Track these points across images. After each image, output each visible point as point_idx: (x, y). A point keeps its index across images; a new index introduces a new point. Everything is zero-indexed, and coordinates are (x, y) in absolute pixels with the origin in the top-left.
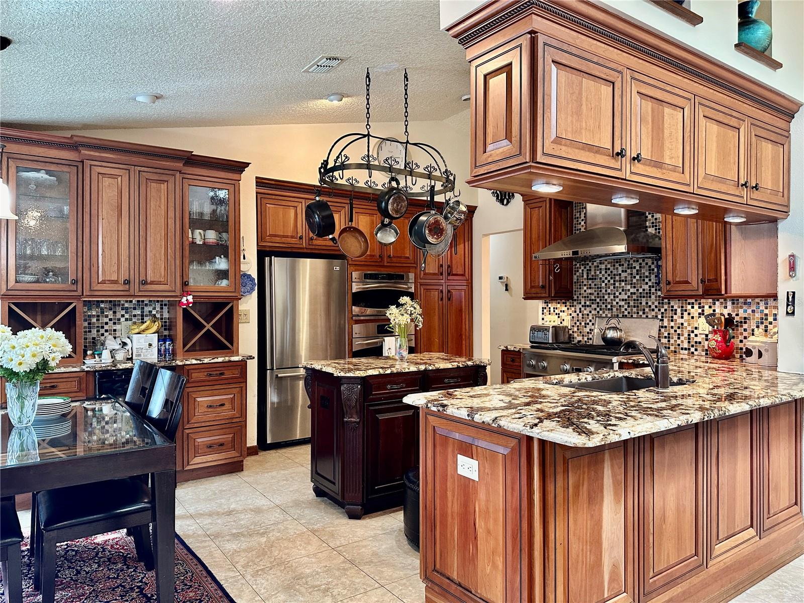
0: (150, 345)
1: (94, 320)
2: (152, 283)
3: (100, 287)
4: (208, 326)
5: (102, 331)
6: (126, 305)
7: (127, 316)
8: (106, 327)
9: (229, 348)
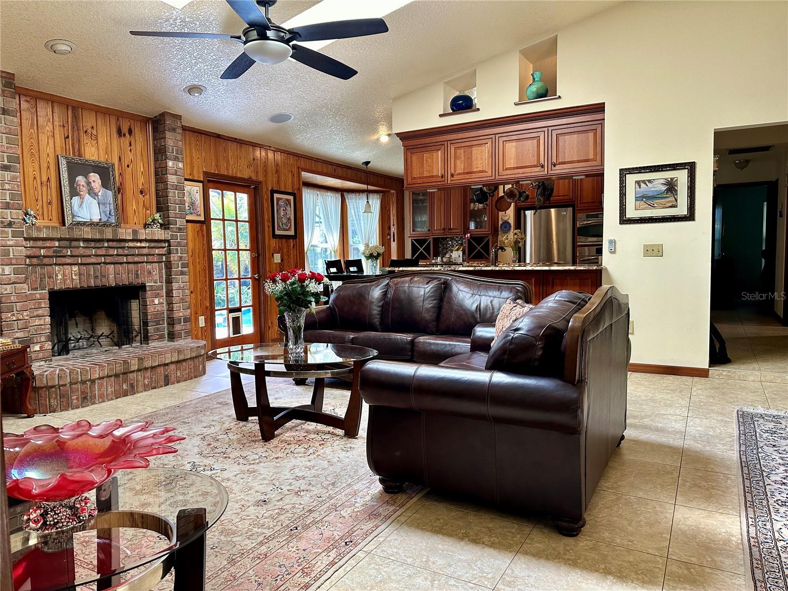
0: (459, 256)
1: (445, 246)
2: (453, 229)
3: (436, 232)
4: (479, 248)
5: (448, 250)
6: (456, 239)
7: (456, 244)
8: (449, 249)
9: (488, 259)
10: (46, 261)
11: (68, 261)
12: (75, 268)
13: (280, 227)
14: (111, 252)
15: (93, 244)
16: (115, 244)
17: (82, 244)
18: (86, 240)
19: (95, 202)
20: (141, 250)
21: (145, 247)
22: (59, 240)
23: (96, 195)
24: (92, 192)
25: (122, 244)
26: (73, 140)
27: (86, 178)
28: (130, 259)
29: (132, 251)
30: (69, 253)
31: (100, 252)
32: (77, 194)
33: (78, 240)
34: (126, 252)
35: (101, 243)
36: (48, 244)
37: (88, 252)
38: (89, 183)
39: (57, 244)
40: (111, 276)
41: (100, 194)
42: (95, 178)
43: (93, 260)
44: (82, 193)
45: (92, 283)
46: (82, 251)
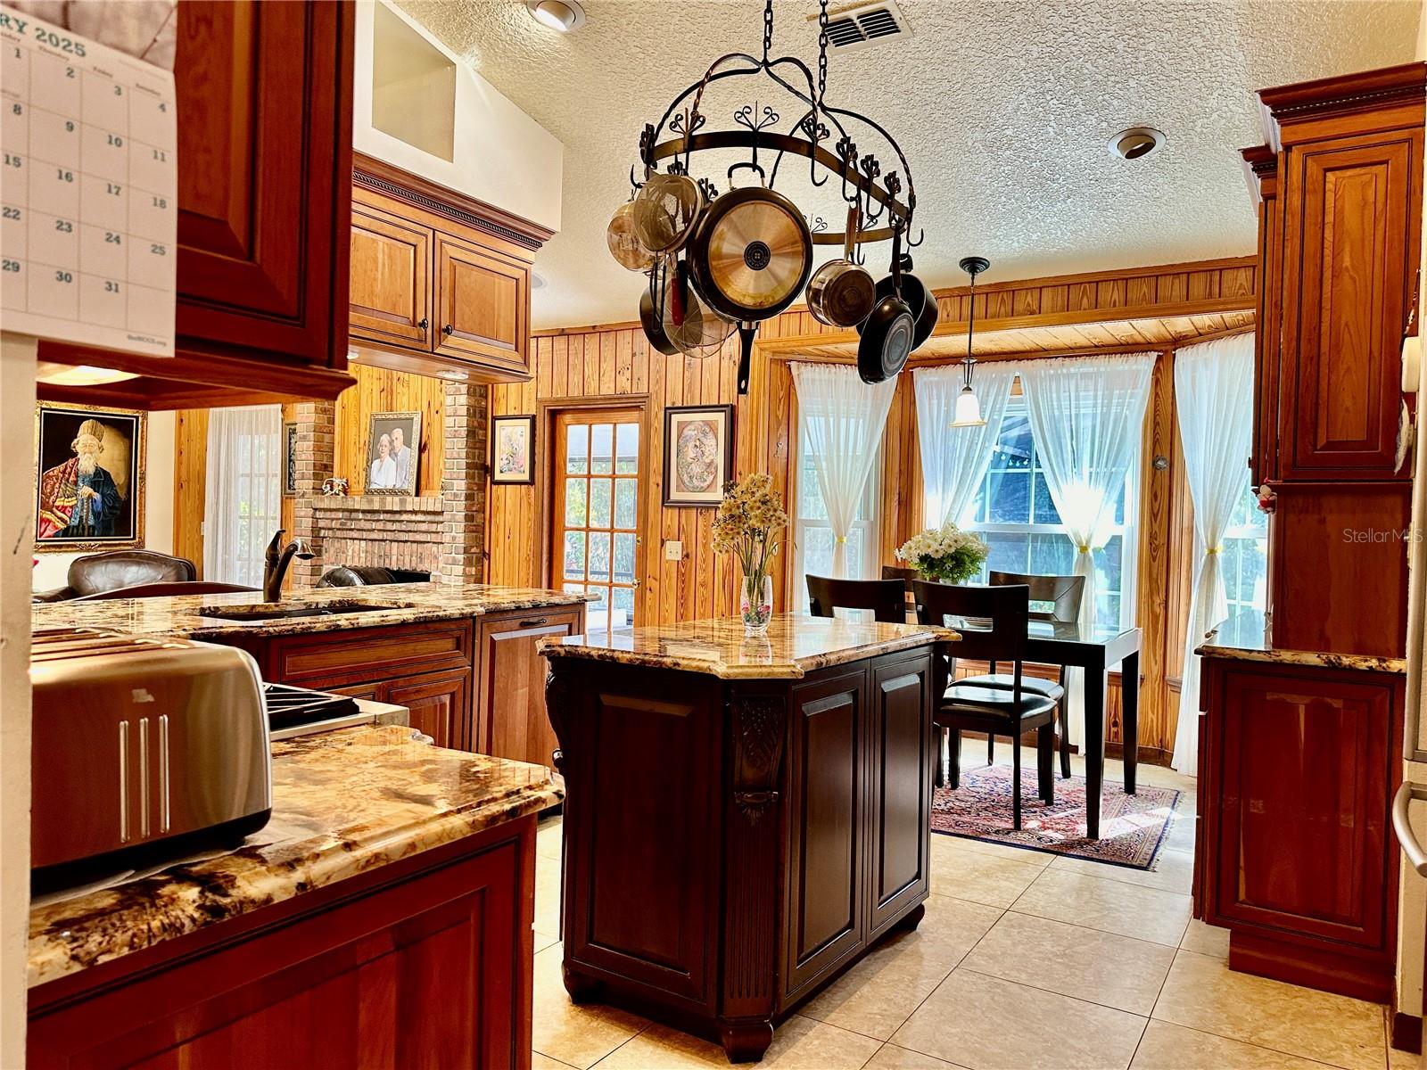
10: (339, 534)
11: (355, 534)
12: (363, 543)
13: (684, 483)
14: (389, 526)
15: (369, 516)
16: (388, 516)
17: (361, 516)
18: (364, 512)
19: (394, 463)
20: (420, 525)
21: (424, 522)
22: (344, 510)
23: (396, 455)
24: (393, 453)
25: (397, 517)
26: (387, 392)
27: (390, 436)
28: (411, 537)
29: (412, 527)
30: (353, 527)
31: (380, 526)
32: (379, 457)
33: (357, 511)
34: (404, 527)
35: (376, 515)
36: (333, 515)
37: (368, 525)
38: (391, 442)
39: (340, 515)
40: (394, 558)
41: (399, 454)
42: (398, 433)
43: (375, 535)
44: (383, 455)
45: (376, 566)
46: (363, 525)
